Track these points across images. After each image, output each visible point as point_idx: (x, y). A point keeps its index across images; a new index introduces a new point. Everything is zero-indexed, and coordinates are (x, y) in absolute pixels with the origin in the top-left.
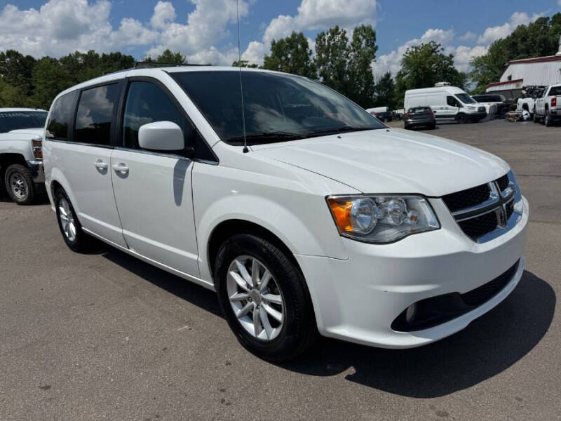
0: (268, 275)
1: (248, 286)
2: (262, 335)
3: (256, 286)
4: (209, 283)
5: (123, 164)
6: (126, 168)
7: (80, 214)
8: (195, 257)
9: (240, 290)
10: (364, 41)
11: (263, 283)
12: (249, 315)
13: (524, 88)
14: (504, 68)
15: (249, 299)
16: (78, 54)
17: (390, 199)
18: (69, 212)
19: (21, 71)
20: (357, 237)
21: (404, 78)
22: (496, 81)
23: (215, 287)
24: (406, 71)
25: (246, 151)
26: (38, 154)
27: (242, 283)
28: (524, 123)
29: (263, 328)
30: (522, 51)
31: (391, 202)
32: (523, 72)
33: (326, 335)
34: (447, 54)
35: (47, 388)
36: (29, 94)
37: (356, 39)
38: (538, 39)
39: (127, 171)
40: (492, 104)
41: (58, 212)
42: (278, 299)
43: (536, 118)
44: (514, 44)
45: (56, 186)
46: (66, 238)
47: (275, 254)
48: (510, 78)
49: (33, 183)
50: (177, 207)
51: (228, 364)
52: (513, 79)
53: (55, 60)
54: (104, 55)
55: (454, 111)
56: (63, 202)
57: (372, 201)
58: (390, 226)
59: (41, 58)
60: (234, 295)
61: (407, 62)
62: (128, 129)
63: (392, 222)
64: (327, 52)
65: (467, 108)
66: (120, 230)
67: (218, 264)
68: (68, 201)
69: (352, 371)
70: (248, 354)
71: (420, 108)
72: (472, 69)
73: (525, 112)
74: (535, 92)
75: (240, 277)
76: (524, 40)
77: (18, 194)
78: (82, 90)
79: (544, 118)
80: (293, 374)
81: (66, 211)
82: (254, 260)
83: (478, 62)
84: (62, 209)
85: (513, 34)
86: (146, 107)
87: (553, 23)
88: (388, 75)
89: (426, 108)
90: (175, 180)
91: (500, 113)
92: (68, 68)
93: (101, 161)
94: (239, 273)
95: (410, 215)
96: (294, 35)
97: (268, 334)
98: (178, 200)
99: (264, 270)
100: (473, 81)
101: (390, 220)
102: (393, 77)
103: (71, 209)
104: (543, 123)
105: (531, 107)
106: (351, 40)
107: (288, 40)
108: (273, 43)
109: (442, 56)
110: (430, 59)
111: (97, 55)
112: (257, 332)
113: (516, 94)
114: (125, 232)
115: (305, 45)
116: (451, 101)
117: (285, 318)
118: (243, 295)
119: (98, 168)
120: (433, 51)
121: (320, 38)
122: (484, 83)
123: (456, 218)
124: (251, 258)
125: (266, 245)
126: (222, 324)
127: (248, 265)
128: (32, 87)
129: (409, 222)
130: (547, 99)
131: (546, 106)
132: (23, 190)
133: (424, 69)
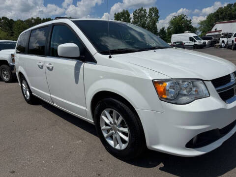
0: (121, 118)
1: (111, 123)
2: (118, 147)
3: (115, 123)
4: (91, 121)
5: (50, 64)
6: (52, 66)
7: (31, 87)
8: (85, 108)
9: (107, 125)
10: (153, 14)
11: (118, 122)
12: (111, 137)
13: (222, 34)
14: (213, 26)
15: (111, 129)
16: (32, 18)
17: (185, 81)
18: (27, 86)
19: (8, 26)
20: (168, 100)
21: (170, 30)
22: (210, 31)
23: (94, 122)
24: (171, 26)
25: (110, 57)
26: (13, 60)
27: (108, 122)
28: (223, 49)
29: (118, 143)
30: (221, 18)
31: (186, 83)
32: (222, 27)
33: (151, 149)
34: (188, 19)
35: (13, 172)
36: (12, 36)
37: (150, 13)
38: (228, 13)
39: (53, 67)
40: (209, 40)
41: (22, 86)
42: (126, 130)
43: (228, 47)
44: (218, 15)
45: (21, 74)
46: (25, 98)
47: (125, 108)
48: (216, 29)
49: (12, 73)
50: (76, 85)
51: (101, 160)
52: (217, 30)
53: (23, 21)
54: (43, 19)
55: (192, 43)
56: (24, 81)
57: (176, 82)
58: (185, 95)
59: (16, 20)
60: (103, 127)
61: (172, 23)
62: (53, 49)
63: (186, 93)
64: (138, 18)
65: (198, 42)
66: (49, 95)
67: (96, 112)
68: (26, 81)
69: (162, 165)
70: (111, 156)
71: (178, 42)
72: (200, 26)
73: (223, 44)
74: (228, 35)
75: (107, 119)
76: (222, 13)
77: (5, 78)
78: (32, 30)
79: (232, 47)
80: (133, 166)
81: (25, 85)
82: (114, 111)
83: (202, 23)
84: (23, 85)
85: (217, 11)
86: (61, 39)
87: (234, 6)
88: (163, 28)
89: (180, 42)
90: (75, 72)
91: (212, 44)
92: (28, 25)
93: (40, 63)
94: (106, 117)
95: (194, 89)
96: (124, 11)
97: (121, 147)
98: (77, 81)
99: (119, 116)
100: (200, 31)
101: (185, 92)
102: (166, 29)
103: (27, 84)
104: (231, 49)
105: (226, 42)
106: (148, 13)
107: (121, 13)
108: (115, 14)
109: (187, 20)
110: (182, 21)
111: (41, 19)
112: (115, 145)
113: (219, 36)
114: (52, 96)
115: (129, 15)
116: (191, 39)
117: (129, 140)
118: (108, 127)
119: (39, 66)
120: (183, 18)
121: (135, 12)
122: (204, 32)
123: (218, 91)
124: (113, 110)
125: (120, 104)
126: (97, 140)
127: (111, 113)
128: (13, 33)
129: (194, 93)
130: (233, 38)
131: (233, 41)
132: (7, 76)
133: (179, 26)
